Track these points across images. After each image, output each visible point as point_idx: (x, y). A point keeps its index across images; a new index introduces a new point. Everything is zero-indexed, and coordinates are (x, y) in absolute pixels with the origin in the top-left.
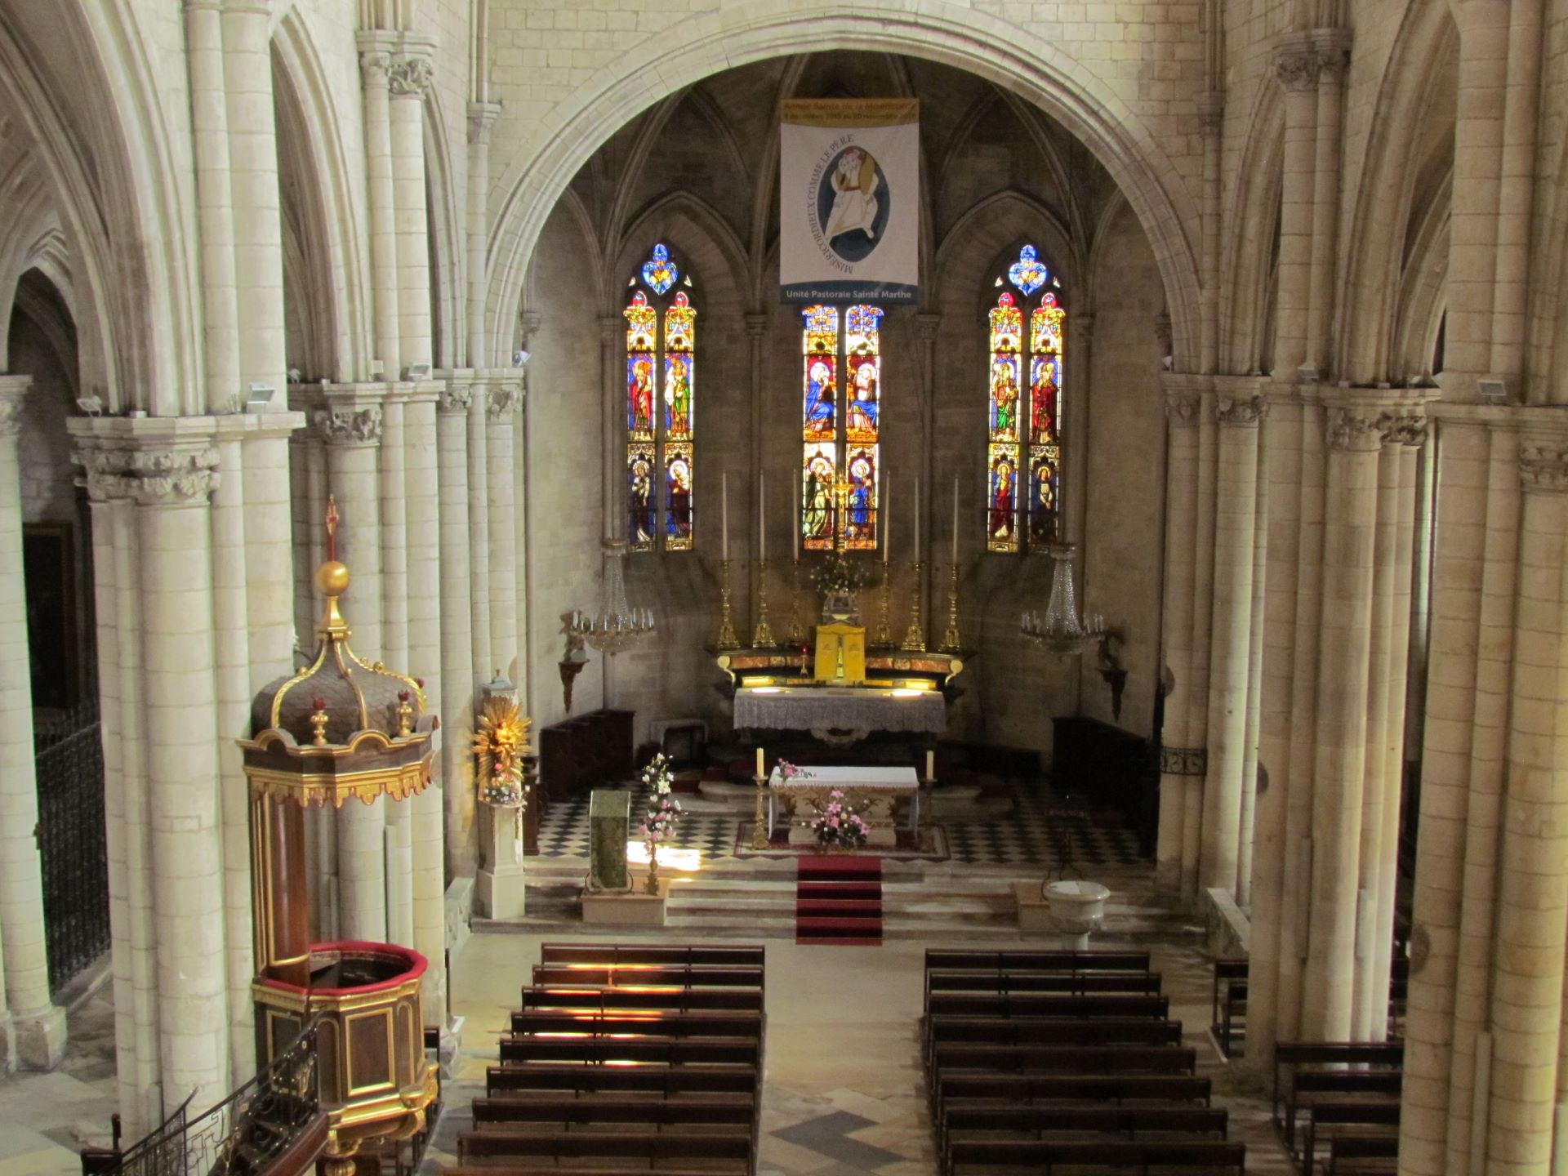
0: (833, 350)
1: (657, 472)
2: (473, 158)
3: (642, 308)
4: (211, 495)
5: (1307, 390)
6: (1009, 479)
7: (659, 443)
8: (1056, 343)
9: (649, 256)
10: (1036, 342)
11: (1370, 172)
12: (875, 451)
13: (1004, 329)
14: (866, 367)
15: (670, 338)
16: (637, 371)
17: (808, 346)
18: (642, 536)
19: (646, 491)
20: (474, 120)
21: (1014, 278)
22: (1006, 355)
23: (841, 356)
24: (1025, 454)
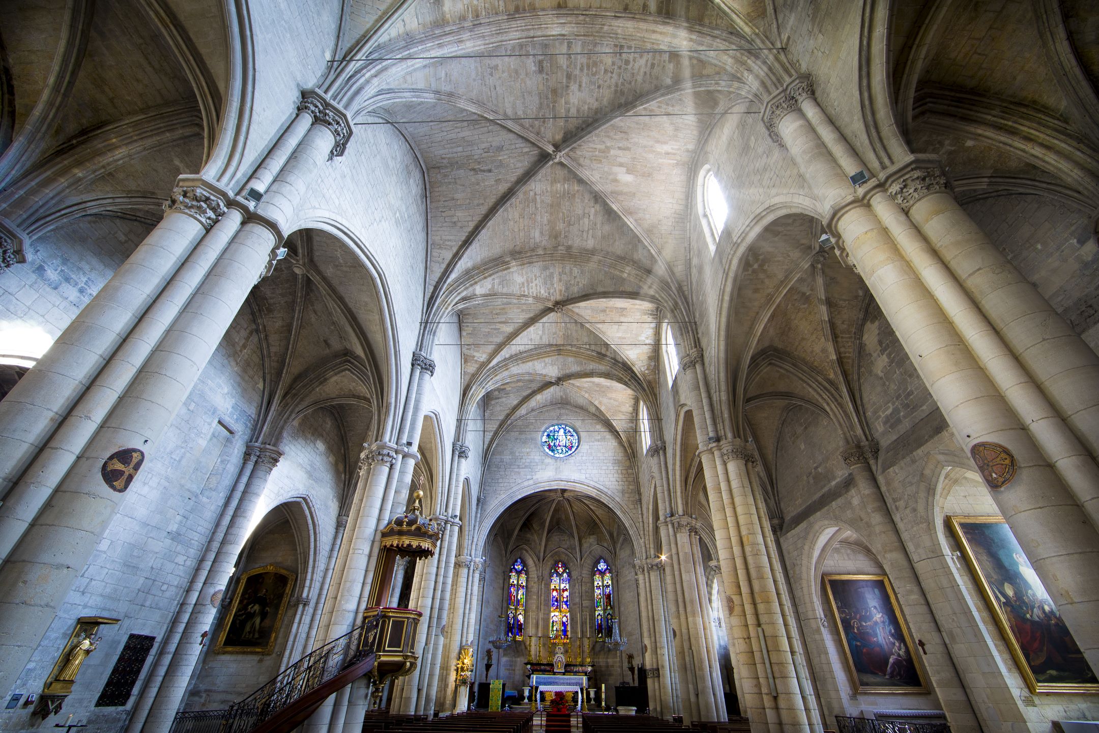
0: (558, 588)
1: (515, 617)
2: (477, 509)
3: (514, 574)
4: (391, 465)
5: (668, 519)
6: (601, 620)
7: (516, 609)
8: (610, 582)
9: (516, 561)
10: (605, 583)
11: (674, 464)
12: (568, 614)
13: (598, 581)
14: (566, 592)
15: (520, 582)
16: (512, 590)
17: (552, 587)
18: (510, 634)
19: (512, 622)
20: (479, 500)
21: (599, 568)
22: (598, 588)
23: (560, 589)
24: (604, 613)
